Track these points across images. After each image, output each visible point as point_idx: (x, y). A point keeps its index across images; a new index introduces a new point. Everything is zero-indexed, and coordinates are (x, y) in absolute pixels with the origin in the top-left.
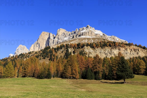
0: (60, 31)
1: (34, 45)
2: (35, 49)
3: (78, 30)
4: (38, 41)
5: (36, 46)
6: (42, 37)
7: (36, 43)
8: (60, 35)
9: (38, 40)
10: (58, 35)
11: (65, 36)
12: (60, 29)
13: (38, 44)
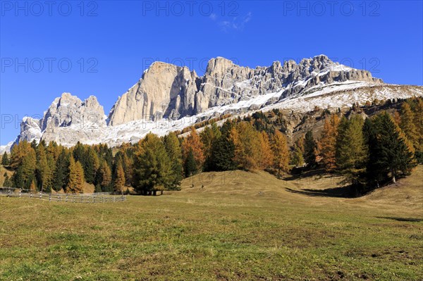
0: (218, 65)
1: (127, 97)
2: (132, 107)
3: (280, 65)
4: (142, 85)
5: (134, 99)
6: (155, 76)
7: (136, 91)
8: (220, 73)
9: (139, 84)
10: (212, 74)
11: (234, 76)
12: (219, 57)
13: (140, 93)
